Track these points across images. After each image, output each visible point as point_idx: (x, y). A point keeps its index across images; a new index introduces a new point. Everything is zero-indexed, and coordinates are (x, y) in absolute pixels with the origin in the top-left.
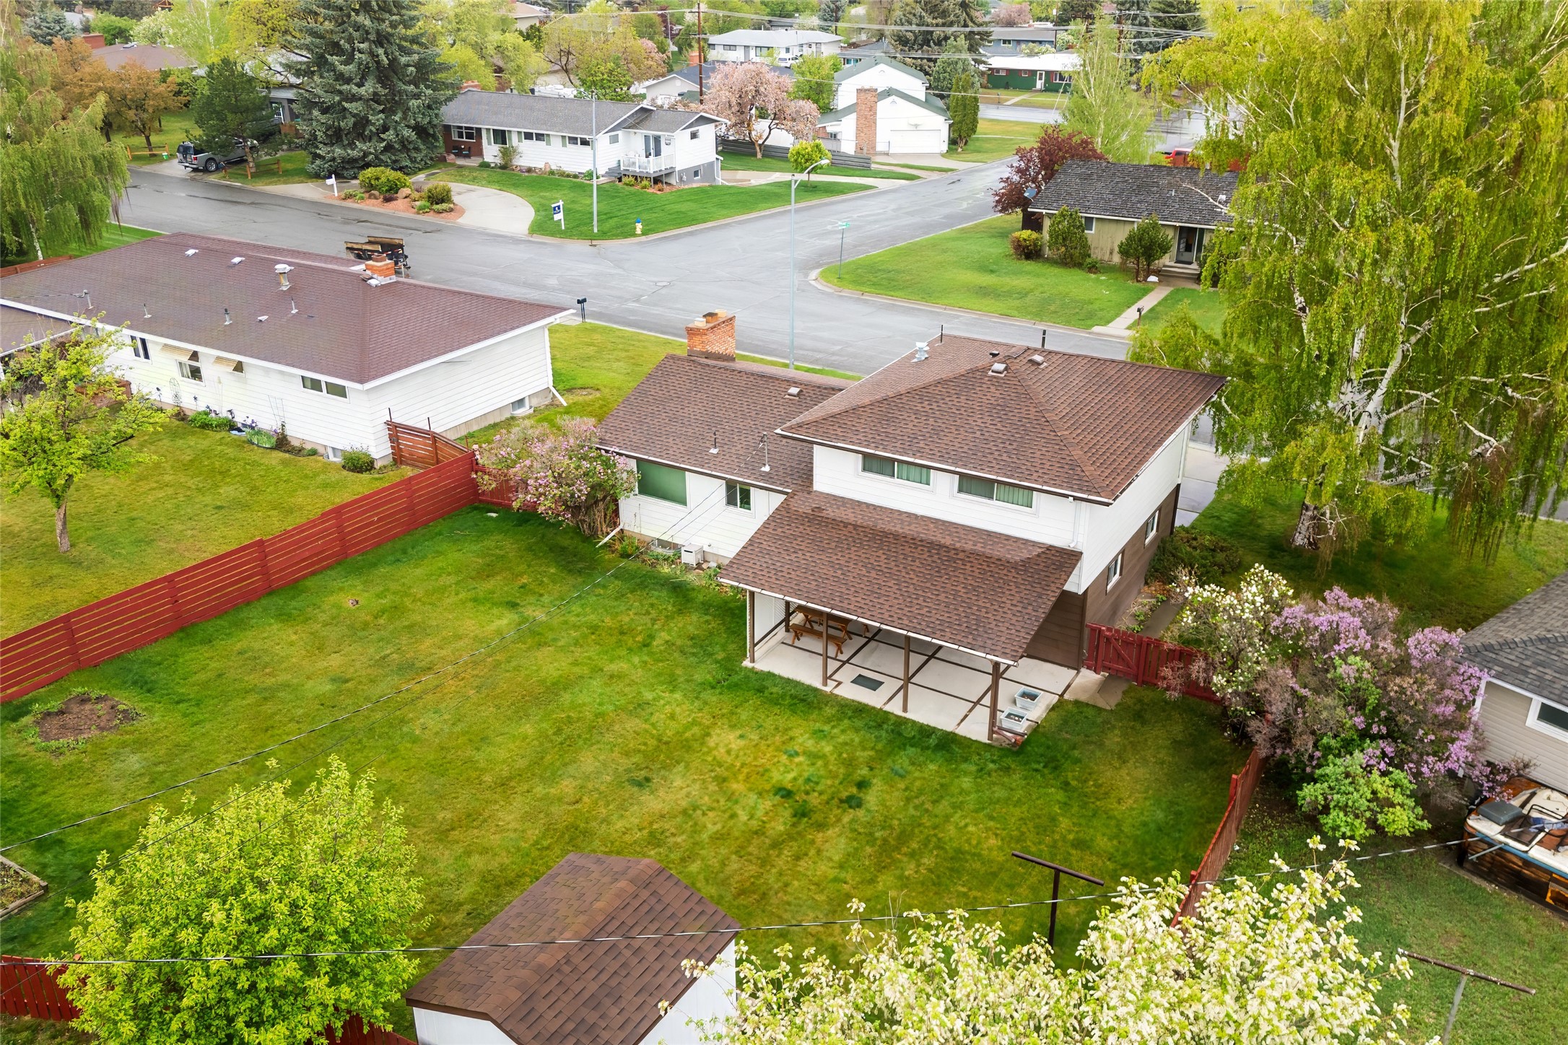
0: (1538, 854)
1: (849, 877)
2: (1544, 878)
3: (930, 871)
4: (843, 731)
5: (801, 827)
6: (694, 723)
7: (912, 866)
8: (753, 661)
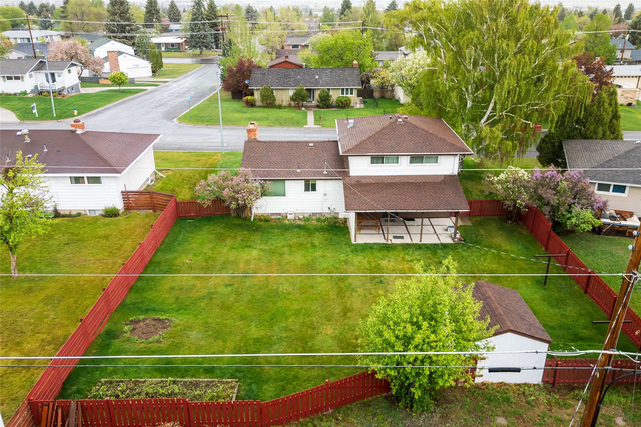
0: (623, 223)
8: (355, 241)
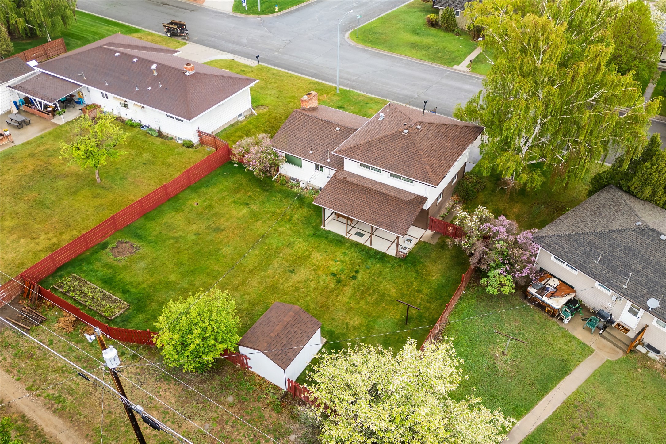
0: (545, 299)
1: (352, 302)
2: (546, 305)
3: (375, 300)
4: (352, 253)
5: (338, 286)
6: (307, 250)
7: (370, 298)
8: (324, 226)
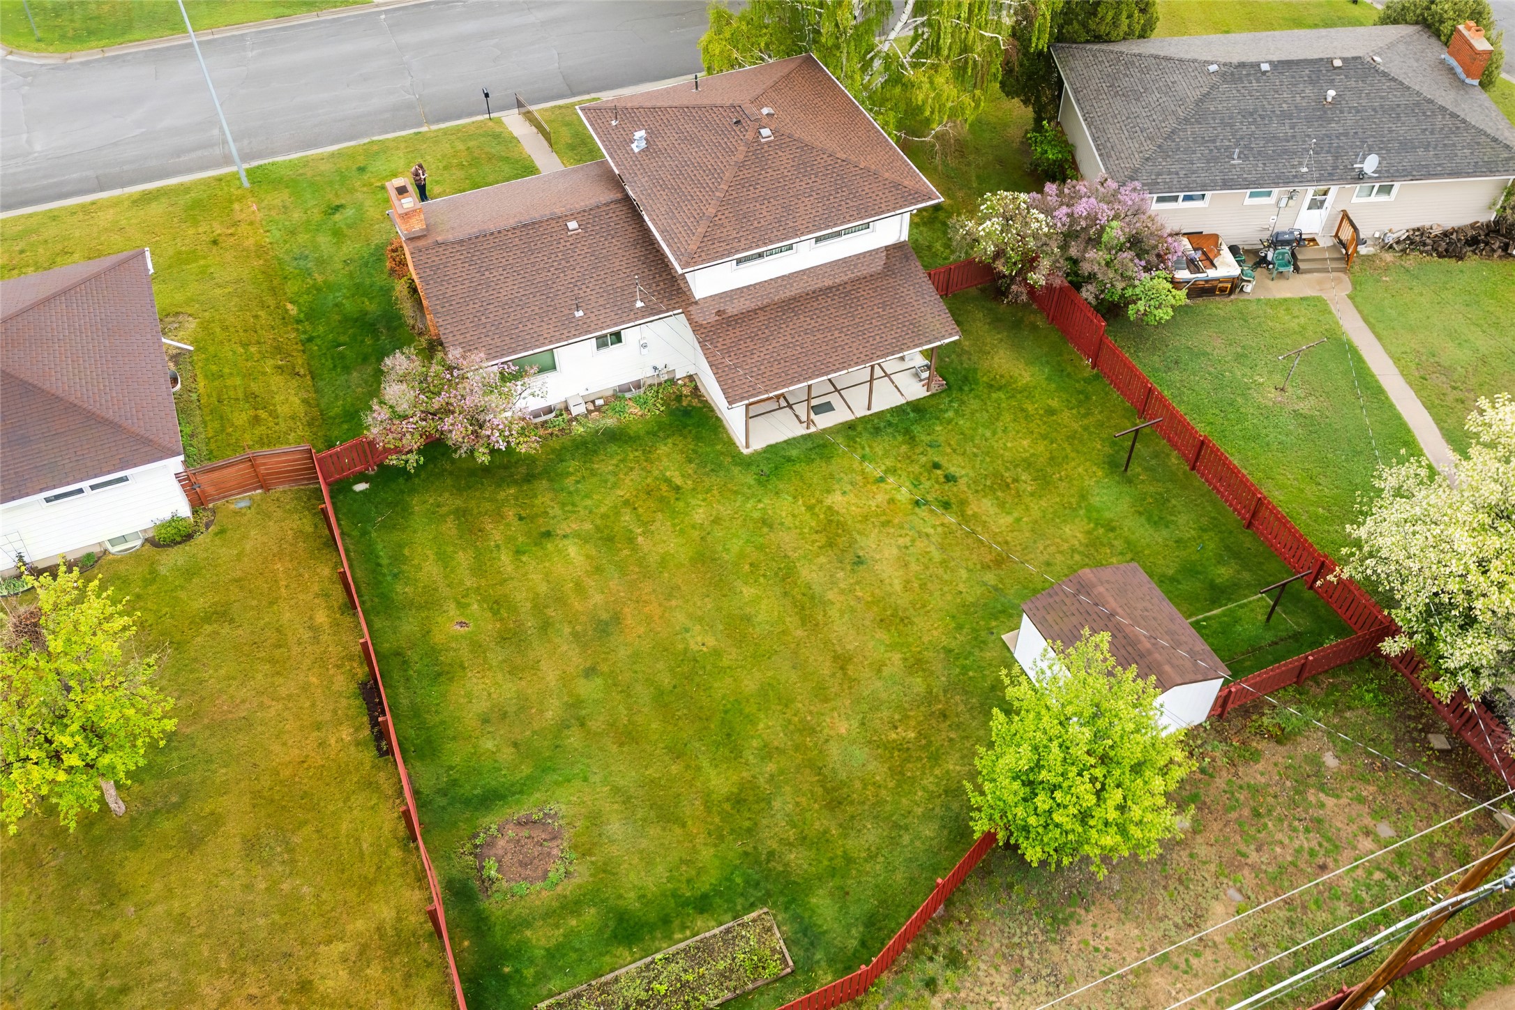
5: (958, 512)
7: (1024, 485)
8: (747, 446)
